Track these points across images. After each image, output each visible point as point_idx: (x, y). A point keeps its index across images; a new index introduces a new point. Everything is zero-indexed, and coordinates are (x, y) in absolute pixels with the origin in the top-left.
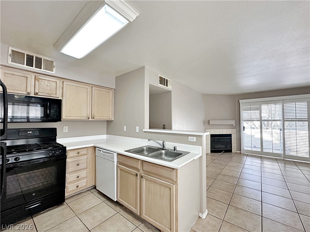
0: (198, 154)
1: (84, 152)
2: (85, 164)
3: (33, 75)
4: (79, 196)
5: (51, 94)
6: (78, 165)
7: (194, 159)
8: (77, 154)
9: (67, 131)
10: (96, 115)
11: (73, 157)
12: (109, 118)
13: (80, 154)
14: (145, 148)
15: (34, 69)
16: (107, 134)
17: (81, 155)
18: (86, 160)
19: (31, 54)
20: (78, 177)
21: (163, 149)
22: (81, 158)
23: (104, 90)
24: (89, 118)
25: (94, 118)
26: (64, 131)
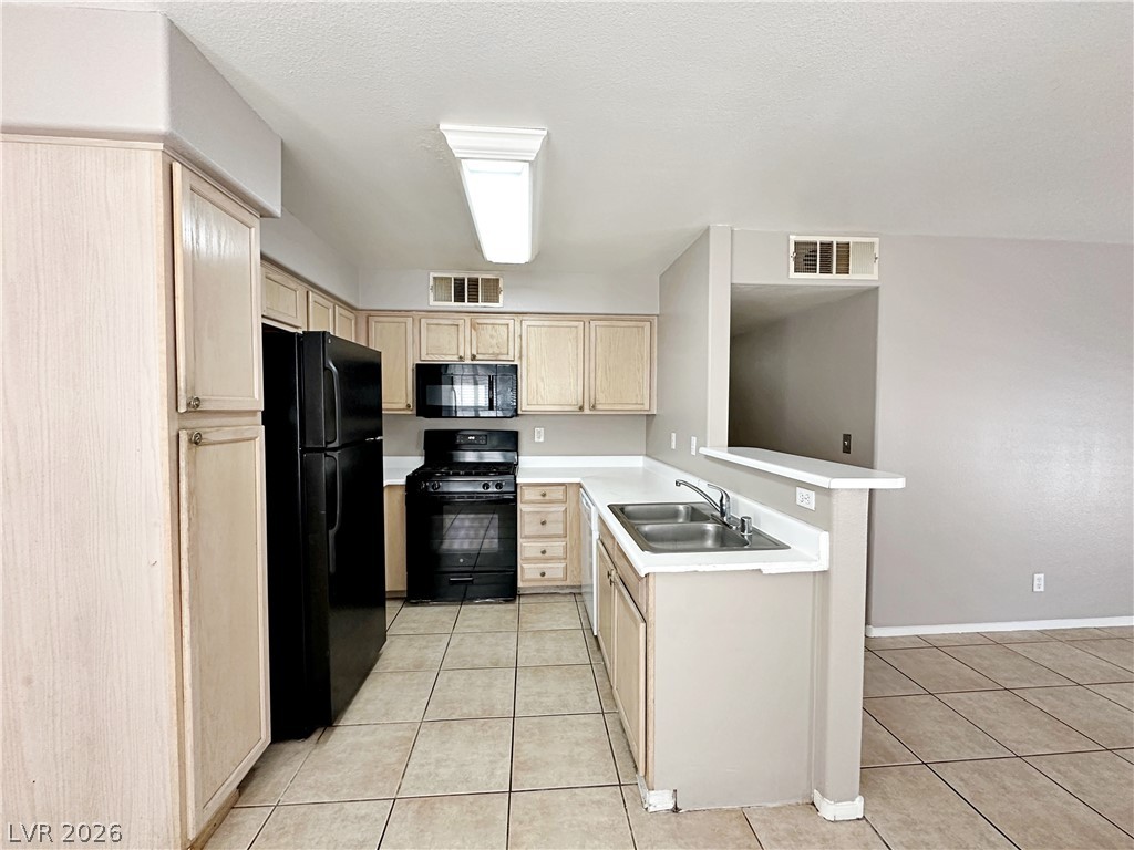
0: (809, 560)
1: (558, 494)
2: (561, 526)
3: (467, 317)
4: (549, 599)
5: (498, 354)
6: (543, 523)
7: (759, 570)
8: (541, 498)
9: (542, 440)
10: (601, 398)
11: (532, 502)
12: (639, 407)
13: (547, 498)
14: (681, 507)
15: (467, 305)
16: (647, 455)
17: (551, 502)
18: (561, 514)
19: (460, 276)
20: (544, 552)
21: (714, 519)
22: (552, 509)
23: (623, 324)
24: (581, 408)
25: (594, 407)
26: (536, 440)
